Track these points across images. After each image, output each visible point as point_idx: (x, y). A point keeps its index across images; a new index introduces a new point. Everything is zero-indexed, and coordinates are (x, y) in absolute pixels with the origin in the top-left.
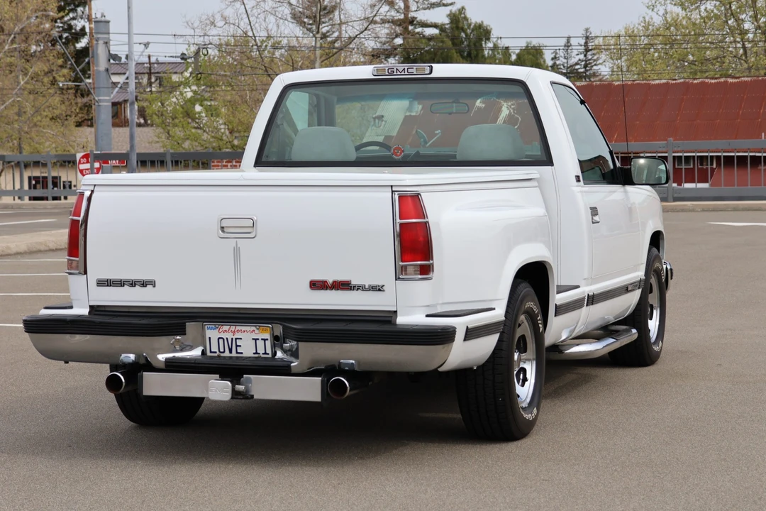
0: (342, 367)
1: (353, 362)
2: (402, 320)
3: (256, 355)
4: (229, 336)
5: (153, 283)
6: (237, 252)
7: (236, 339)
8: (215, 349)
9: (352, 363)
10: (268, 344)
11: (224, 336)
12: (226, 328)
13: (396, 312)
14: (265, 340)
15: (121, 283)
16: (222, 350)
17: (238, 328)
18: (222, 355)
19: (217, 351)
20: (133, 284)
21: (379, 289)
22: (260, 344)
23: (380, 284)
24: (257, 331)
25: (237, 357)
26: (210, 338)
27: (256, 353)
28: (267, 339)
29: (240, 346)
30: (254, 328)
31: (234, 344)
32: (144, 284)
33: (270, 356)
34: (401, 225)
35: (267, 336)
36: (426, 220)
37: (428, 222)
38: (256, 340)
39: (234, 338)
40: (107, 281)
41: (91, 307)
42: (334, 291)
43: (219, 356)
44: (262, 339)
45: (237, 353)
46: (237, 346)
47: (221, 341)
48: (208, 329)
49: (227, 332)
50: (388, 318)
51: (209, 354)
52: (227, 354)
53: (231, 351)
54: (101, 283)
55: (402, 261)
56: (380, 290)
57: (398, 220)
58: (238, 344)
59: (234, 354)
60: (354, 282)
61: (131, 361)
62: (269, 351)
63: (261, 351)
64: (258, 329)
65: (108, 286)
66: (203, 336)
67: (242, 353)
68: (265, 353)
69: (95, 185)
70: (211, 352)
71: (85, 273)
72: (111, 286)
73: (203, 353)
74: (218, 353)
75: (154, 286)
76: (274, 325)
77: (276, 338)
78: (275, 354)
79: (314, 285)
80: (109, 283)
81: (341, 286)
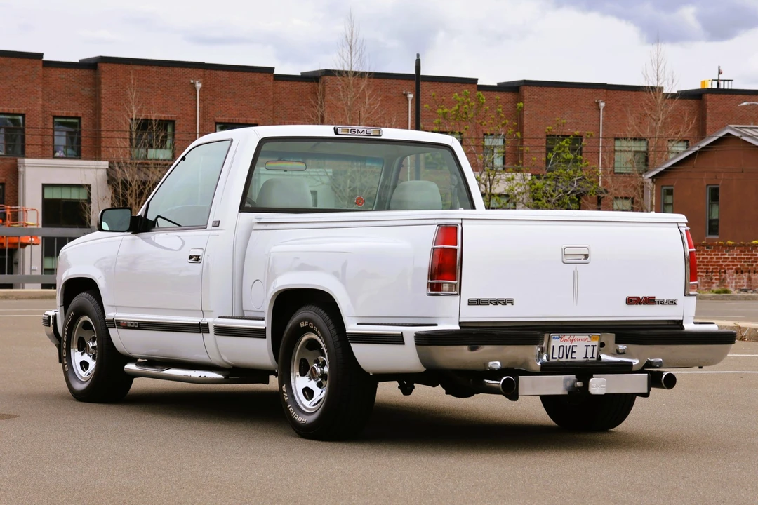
1: (661, 360)
2: (686, 327)
3: (585, 359)
4: (568, 344)
6: (576, 275)
7: (573, 346)
8: (556, 355)
9: (661, 362)
10: (596, 349)
11: (564, 344)
12: (567, 337)
14: (594, 346)
15: (488, 302)
16: (561, 356)
17: (576, 337)
18: (561, 360)
19: (557, 357)
20: (496, 302)
21: (673, 303)
22: (590, 349)
23: (674, 298)
24: (589, 339)
25: (571, 362)
26: (553, 347)
27: (586, 357)
28: (596, 346)
29: (575, 352)
30: (587, 337)
31: (571, 350)
32: (505, 302)
33: (595, 359)
34: (690, 252)
35: (596, 343)
38: (587, 346)
39: (571, 345)
40: (477, 301)
43: (558, 361)
44: (592, 346)
45: (572, 358)
46: (573, 352)
47: (562, 348)
48: (554, 338)
49: (567, 340)
51: (551, 359)
52: (565, 359)
53: (567, 357)
54: (471, 303)
55: (690, 281)
56: (675, 304)
57: (688, 251)
58: (574, 350)
59: (569, 359)
60: (657, 298)
61: (497, 368)
62: (595, 356)
63: (589, 355)
64: (590, 337)
65: (477, 305)
66: (549, 345)
67: (575, 358)
68: (593, 357)
69: (462, 219)
70: (553, 358)
71: (460, 294)
72: (479, 305)
73: (548, 359)
75: (512, 304)
76: (602, 334)
77: (602, 345)
78: (600, 357)
79: (630, 301)
80: (479, 302)
81: (649, 301)
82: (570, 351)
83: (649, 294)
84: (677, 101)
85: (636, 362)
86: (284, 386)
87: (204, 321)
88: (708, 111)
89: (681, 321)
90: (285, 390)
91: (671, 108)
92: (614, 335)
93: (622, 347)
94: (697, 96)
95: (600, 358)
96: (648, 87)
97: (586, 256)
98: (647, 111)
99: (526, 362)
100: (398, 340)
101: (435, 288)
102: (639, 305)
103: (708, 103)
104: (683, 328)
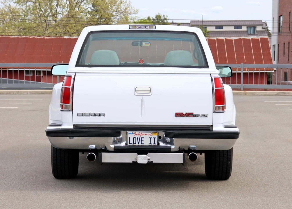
0: (190, 149)
2: (215, 129)
3: (150, 145)
4: (139, 137)
5: (104, 115)
6: (143, 101)
7: (141, 138)
8: (131, 142)
9: (195, 147)
10: (156, 140)
11: (136, 137)
12: (137, 133)
13: (212, 126)
14: (154, 138)
15: (89, 115)
16: (135, 143)
17: (143, 133)
18: (135, 145)
19: (132, 143)
20: (94, 115)
21: (205, 116)
22: (152, 140)
23: (206, 114)
24: (151, 134)
25: (141, 146)
26: (129, 138)
27: (150, 144)
28: (156, 138)
29: (143, 141)
30: (150, 133)
31: (141, 140)
32: (100, 115)
33: (156, 145)
34: (216, 90)
35: (156, 136)
36: (223, 88)
37: (224, 89)
38: (150, 138)
40: (83, 114)
41: (74, 125)
42: (186, 117)
43: (133, 145)
44: (153, 138)
45: (141, 144)
46: (142, 141)
47: (135, 139)
48: (129, 134)
49: (138, 135)
50: (209, 128)
51: (128, 144)
52: (137, 144)
53: (139, 143)
54: (79, 115)
55: (216, 105)
56: (206, 117)
57: (215, 88)
58: (142, 140)
59: (140, 144)
60: (195, 114)
61: (94, 148)
62: (156, 143)
63: (152, 142)
64: (152, 134)
65: (83, 116)
66: (127, 137)
67: (144, 144)
68: (154, 144)
69: (76, 73)
70: (130, 144)
71: (72, 110)
72: (84, 116)
73: (126, 144)
74: (133, 144)
76: (159, 132)
77: (160, 137)
78: (159, 144)
79: (177, 115)
80: (83, 115)
81: (190, 115)
83: (188, 112)
85: (173, 147)
92: (164, 132)
99: (105, 146)
102: (183, 117)
104: (212, 130)
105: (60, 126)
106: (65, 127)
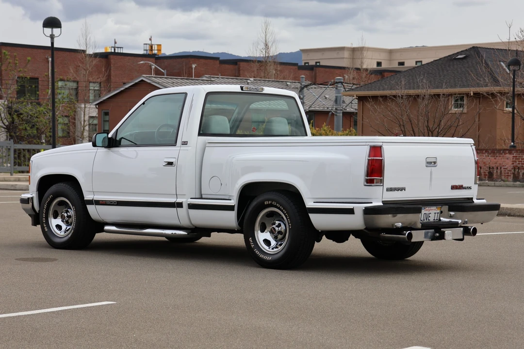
4: (427, 212)
6: (431, 173)
12: (427, 208)
14: (438, 213)
15: (395, 189)
16: (424, 219)
17: (431, 208)
20: (398, 189)
21: (470, 188)
22: (436, 214)
26: (422, 214)
27: (434, 220)
29: (430, 217)
32: (402, 189)
35: (439, 211)
39: (429, 213)
40: (390, 188)
41: (383, 202)
43: (423, 222)
47: (425, 215)
48: (423, 209)
49: (427, 210)
52: (425, 221)
54: (387, 190)
55: (477, 176)
57: (476, 158)
59: (427, 221)
60: (463, 186)
64: (437, 208)
67: (430, 220)
68: (437, 219)
69: (383, 143)
71: (383, 185)
76: (442, 206)
77: (441, 212)
79: (454, 188)
80: (391, 190)
81: (460, 187)
82: (428, 216)
84: (98, 59)
85: (460, 221)
86: (251, 238)
87: (179, 200)
88: (112, 65)
89: (472, 198)
90: (251, 241)
91: (94, 62)
92: (447, 206)
93: (452, 213)
94: (105, 56)
95: (440, 220)
96: (81, 50)
97: (435, 163)
98: (80, 64)
99: (415, 223)
100: (351, 211)
101: (369, 182)
102: (457, 190)
103: (112, 61)
104: (474, 202)
105: (372, 203)
106: (375, 204)
